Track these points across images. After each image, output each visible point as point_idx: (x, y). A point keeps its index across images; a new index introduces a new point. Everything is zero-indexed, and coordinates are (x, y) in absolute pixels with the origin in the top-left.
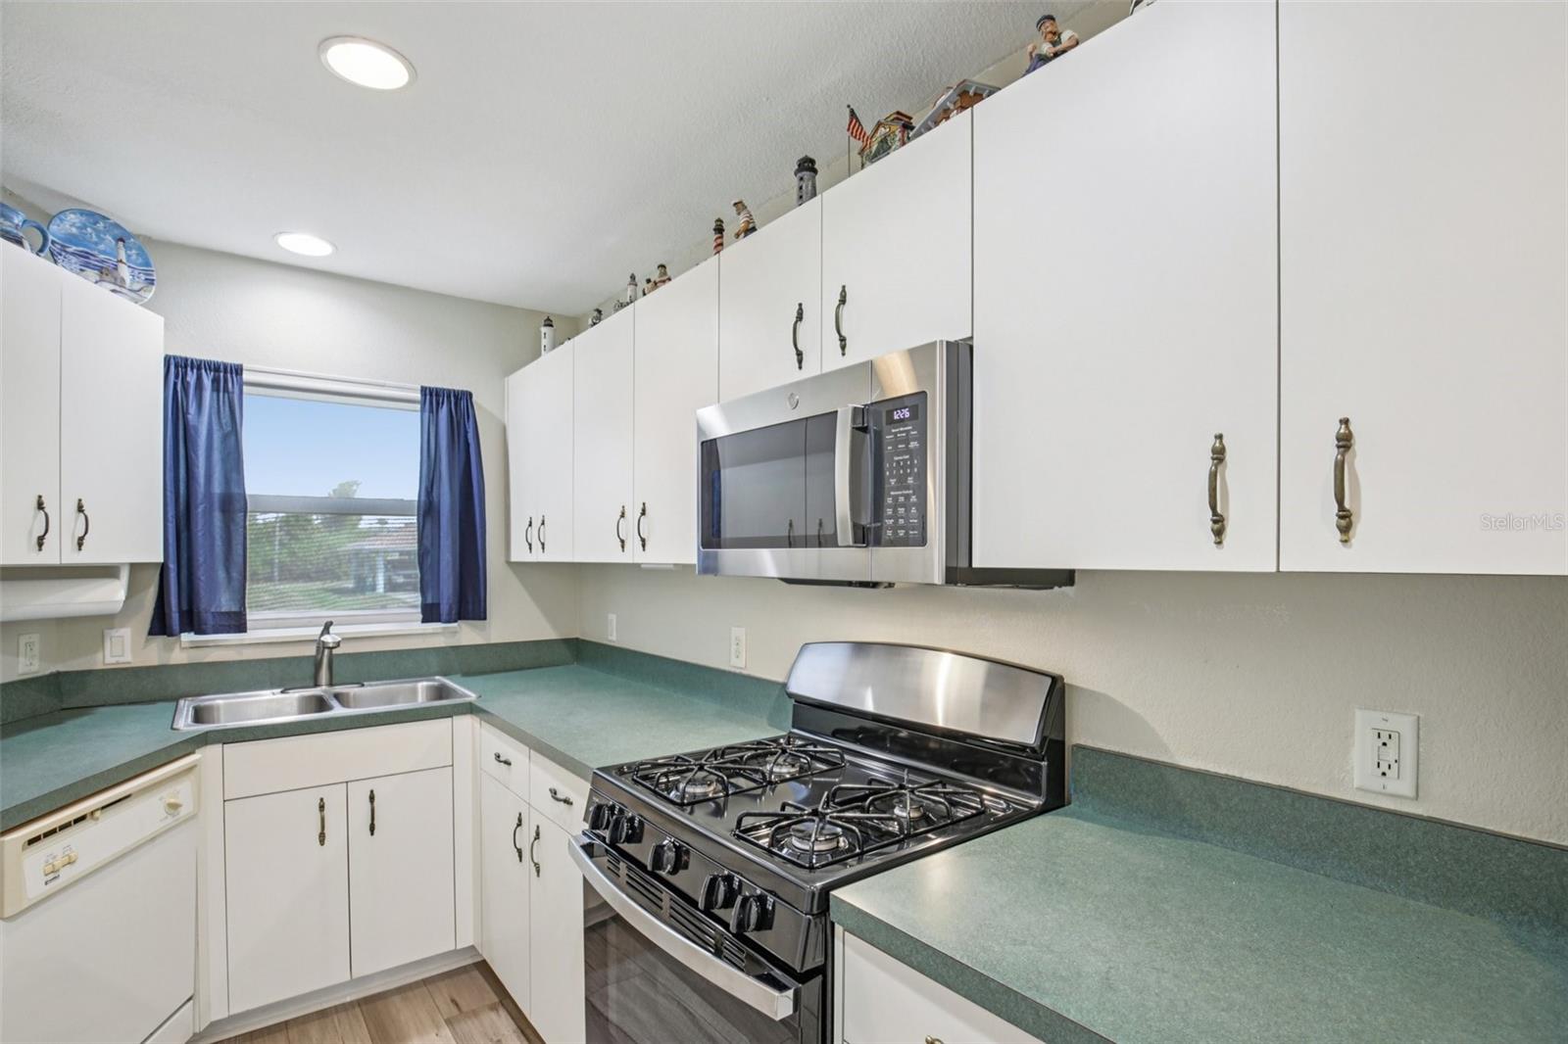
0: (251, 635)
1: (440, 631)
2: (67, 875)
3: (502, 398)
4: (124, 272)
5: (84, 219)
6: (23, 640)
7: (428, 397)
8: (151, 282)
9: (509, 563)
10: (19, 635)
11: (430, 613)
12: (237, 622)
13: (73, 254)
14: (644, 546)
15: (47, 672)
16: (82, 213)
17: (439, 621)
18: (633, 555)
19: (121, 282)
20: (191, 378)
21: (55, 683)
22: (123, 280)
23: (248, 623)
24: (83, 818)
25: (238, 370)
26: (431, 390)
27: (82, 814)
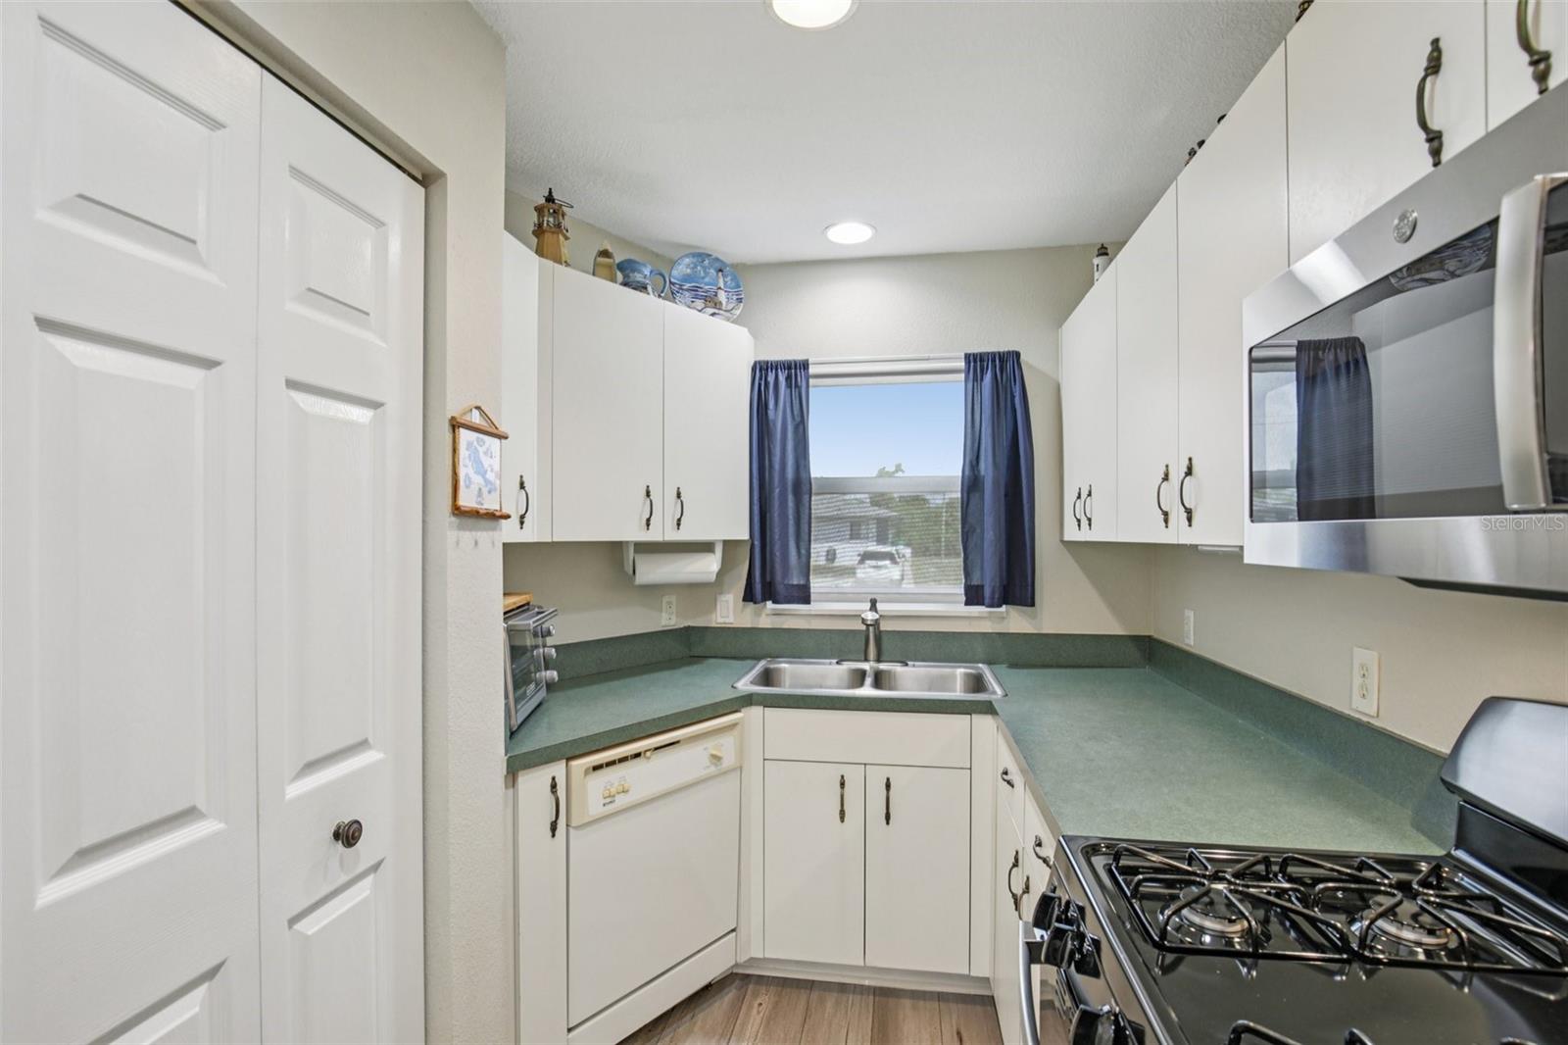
0: (815, 607)
1: (985, 615)
2: (622, 801)
3: (1056, 352)
4: (722, 296)
5: (695, 260)
6: (665, 599)
7: (972, 364)
8: (740, 300)
9: (1063, 542)
10: (663, 596)
11: (974, 596)
12: (803, 596)
13: (687, 290)
14: (1189, 519)
15: (682, 626)
16: (694, 255)
17: (983, 604)
18: (1178, 534)
19: (717, 305)
20: (771, 378)
21: (687, 634)
22: (721, 303)
23: (812, 595)
24: (638, 755)
25: (804, 365)
26: (975, 356)
27: (638, 751)
